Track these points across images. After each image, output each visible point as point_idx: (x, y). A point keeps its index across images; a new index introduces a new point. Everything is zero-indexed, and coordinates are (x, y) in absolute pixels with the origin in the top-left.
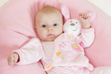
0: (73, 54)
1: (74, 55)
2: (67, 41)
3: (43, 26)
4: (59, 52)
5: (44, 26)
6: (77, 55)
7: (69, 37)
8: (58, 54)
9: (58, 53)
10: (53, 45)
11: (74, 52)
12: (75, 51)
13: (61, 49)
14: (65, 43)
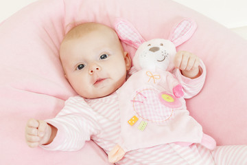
0: (165, 117)
1: (167, 118)
2: (147, 89)
3: (79, 66)
4: (134, 117)
5: (81, 67)
6: (173, 117)
7: (152, 76)
8: (133, 122)
9: (131, 119)
10: (117, 103)
11: (167, 111)
12: (168, 109)
13: (137, 109)
14: (145, 93)
